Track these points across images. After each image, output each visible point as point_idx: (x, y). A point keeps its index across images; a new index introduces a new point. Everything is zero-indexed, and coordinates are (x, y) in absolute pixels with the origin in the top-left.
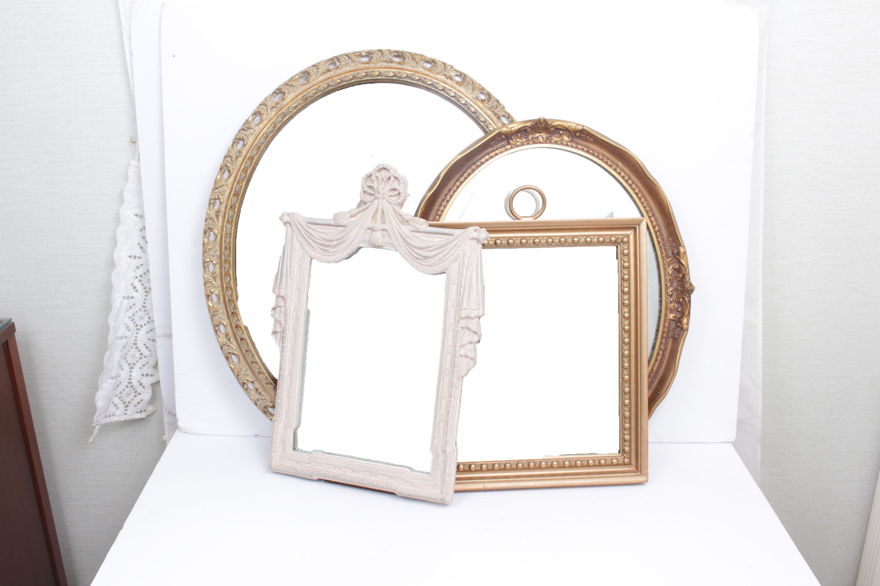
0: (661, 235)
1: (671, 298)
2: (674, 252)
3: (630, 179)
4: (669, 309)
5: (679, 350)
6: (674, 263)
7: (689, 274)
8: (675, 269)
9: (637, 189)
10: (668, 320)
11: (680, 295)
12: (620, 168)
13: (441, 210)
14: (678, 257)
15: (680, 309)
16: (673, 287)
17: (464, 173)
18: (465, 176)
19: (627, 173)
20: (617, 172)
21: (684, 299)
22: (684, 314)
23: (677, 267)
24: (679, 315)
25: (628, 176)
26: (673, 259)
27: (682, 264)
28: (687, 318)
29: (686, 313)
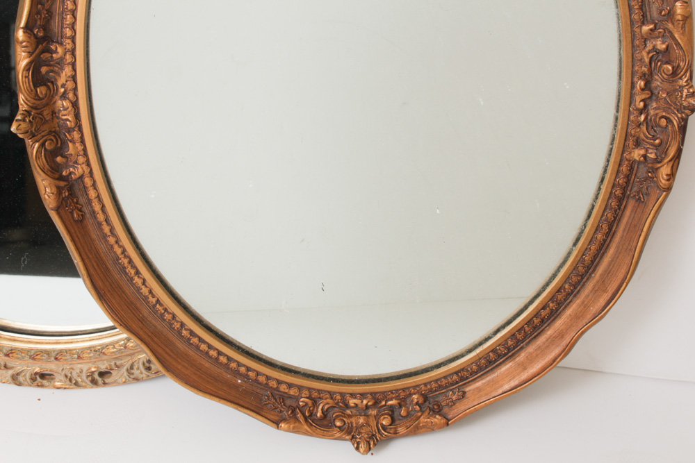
1: (641, 114)
2: (661, 13)
4: (635, 139)
5: (645, 229)
6: (659, 37)
7: (690, 67)
8: (660, 52)
10: (630, 161)
11: (664, 111)
14: (669, 24)
16: (650, 90)
21: (669, 120)
22: (666, 153)
23: (664, 46)
24: (656, 154)
26: (658, 27)
27: (678, 44)
28: (671, 164)
29: (672, 152)
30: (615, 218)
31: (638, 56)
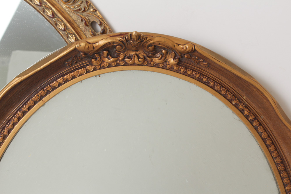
3: (257, 119)
9: (265, 133)
12: (243, 104)
17: (28, 100)
19: (253, 111)
20: (238, 109)
25: (254, 116)
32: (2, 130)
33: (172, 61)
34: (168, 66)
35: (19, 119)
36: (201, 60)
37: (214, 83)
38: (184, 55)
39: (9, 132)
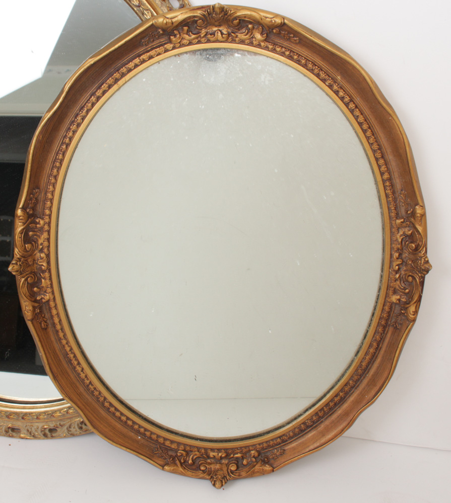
0: (392, 185)
1: (396, 273)
2: (407, 212)
3: (353, 101)
4: (392, 289)
5: (400, 346)
6: (406, 227)
7: (426, 245)
8: (407, 236)
9: (362, 116)
10: (390, 302)
11: (410, 272)
12: (338, 85)
13: (68, 136)
14: (412, 219)
15: (407, 291)
16: (401, 259)
17: (102, 84)
18: (104, 89)
19: (349, 92)
20: (332, 91)
21: (414, 278)
22: (412, 298)
23: (410, 232)
24: (406, 298)
25: (350, 97)
26: (405, 221)
27: (418, 231)
28: (415, 305)
29: (416, 298)
30: (381, 339)
31: (394, 238)
32: (76, 118)
33: (258, 36)
34: (254, 42)
35: (93, 105)
36: (292, 35)
37: (306, 61)
38: (273, 29)
39: (83, 119)
